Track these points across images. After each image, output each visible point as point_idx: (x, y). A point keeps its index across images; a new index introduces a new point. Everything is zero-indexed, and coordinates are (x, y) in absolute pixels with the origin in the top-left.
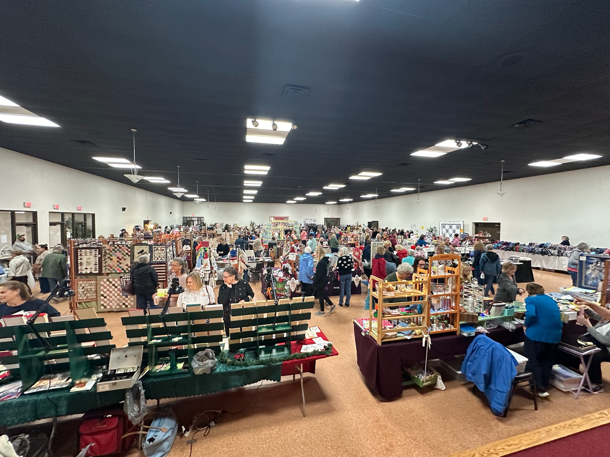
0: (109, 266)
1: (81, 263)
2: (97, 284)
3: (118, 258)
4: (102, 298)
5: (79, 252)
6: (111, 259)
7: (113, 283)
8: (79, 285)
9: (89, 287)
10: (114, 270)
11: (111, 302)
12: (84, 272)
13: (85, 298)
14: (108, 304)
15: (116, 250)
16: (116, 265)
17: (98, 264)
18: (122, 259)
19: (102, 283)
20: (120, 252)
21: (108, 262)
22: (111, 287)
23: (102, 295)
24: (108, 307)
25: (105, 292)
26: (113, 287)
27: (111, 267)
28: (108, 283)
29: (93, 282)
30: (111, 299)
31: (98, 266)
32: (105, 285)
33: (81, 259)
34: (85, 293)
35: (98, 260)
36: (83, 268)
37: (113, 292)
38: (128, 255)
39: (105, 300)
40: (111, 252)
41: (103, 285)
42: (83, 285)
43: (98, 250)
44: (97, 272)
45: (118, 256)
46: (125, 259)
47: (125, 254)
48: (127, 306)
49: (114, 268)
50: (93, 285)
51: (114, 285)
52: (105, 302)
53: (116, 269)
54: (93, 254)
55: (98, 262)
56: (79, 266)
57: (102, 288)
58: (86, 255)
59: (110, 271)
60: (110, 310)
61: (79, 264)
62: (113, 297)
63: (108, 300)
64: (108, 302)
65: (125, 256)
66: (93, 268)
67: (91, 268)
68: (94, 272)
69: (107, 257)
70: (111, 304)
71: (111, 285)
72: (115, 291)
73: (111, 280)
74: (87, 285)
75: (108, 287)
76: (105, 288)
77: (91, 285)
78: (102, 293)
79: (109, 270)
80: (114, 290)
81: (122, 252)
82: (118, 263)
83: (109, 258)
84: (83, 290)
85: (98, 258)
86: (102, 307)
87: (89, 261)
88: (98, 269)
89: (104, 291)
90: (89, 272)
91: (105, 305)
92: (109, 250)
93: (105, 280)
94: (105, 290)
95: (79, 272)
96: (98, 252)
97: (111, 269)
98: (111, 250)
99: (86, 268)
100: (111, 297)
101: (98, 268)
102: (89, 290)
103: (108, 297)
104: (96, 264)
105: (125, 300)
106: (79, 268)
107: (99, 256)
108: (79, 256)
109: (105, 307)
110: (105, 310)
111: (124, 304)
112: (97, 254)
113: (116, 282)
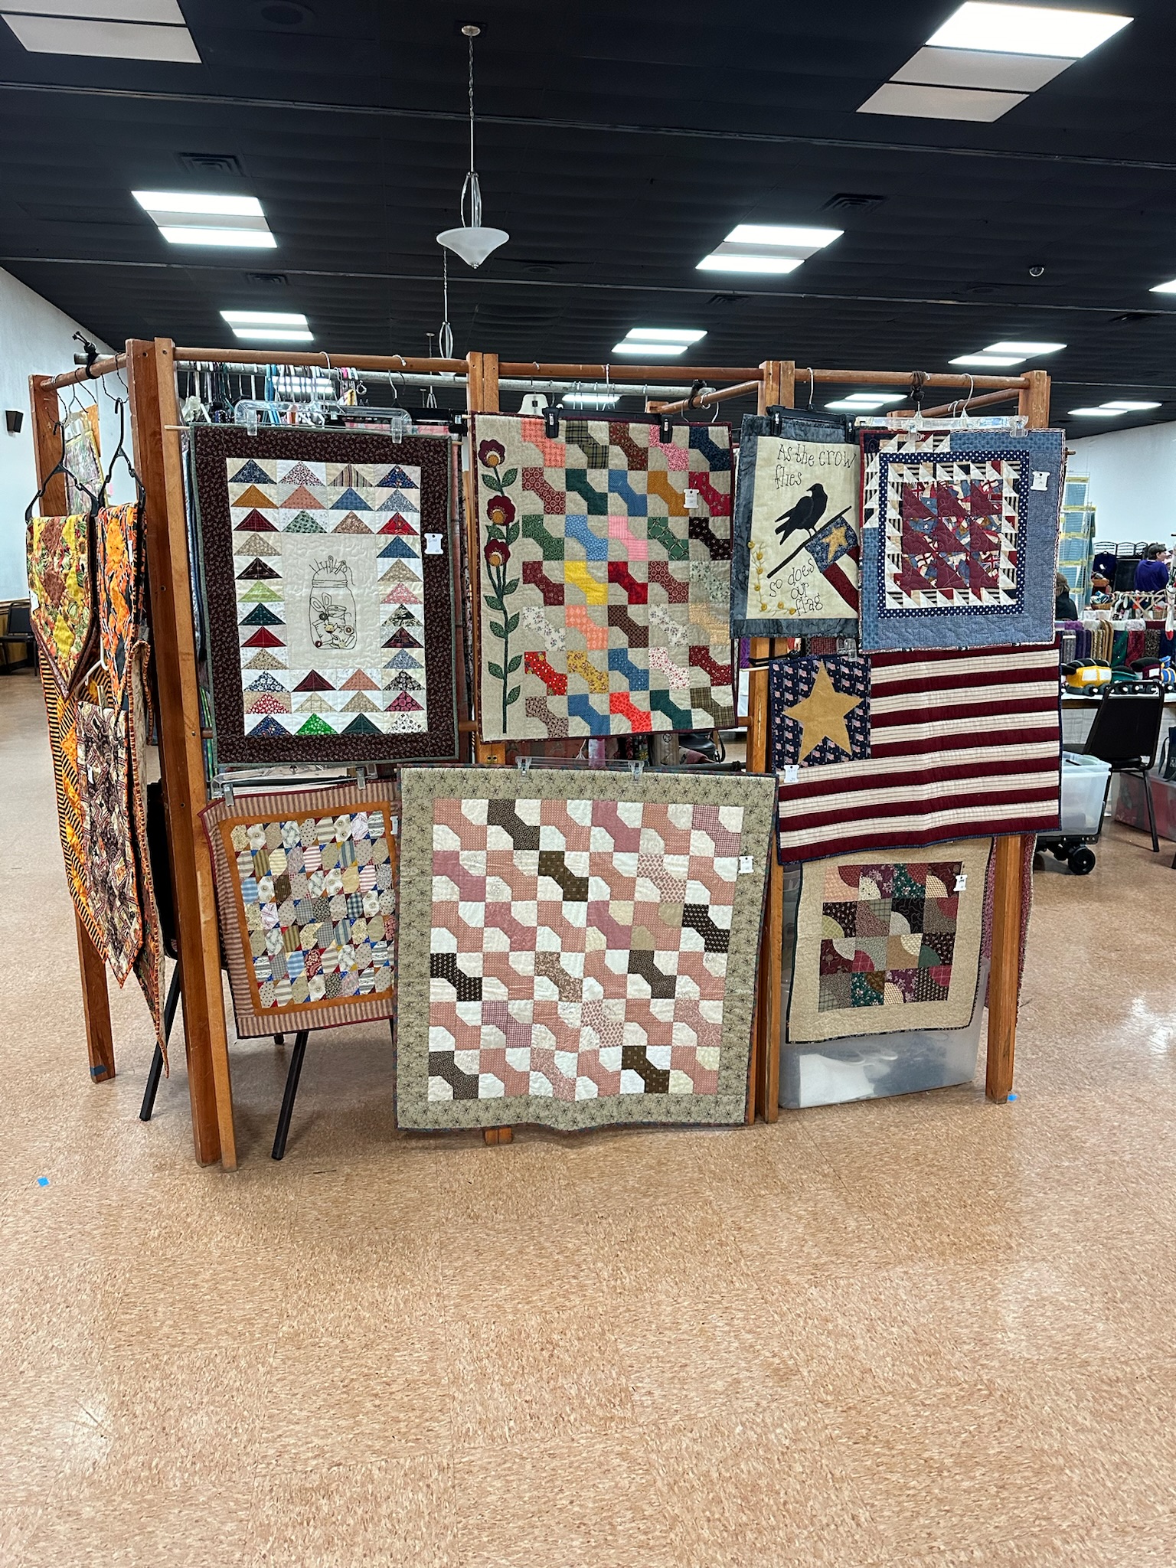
0: (535, 662)
1: (261, 616)
2: (395, 843)
3: (618, 573)
4: (442, 990)
5: (235, 490)
6: (554, 594)
7: (551, 840)
8: (245, 865)
9: (334, 883)
10: (579, 706)
11: (518, 1035)
12: (292, 723)
13: (316, 996)
14: (493, 1061)
15: (598, 480)
16: (598, 659)
17: (417, 633)
18: (655, 590)
19: (444, 839)
20: (636, 507)
21: (529, 618)
22: (524, 890)
23: (443, 966)
24: (490, 1087)
25: (470, 939)
26: (549, 889)
27: (556, 683)
28: (499, 839)
29: (359, 826)
30: (520, 1009)
31: (418, 654)
32: (474, 863)
33: (259, 571)
34: (308, 938)
35: (418, 589)
36: (289, 679)
37: (548, 940)
38: (708, 538)
39: (470, 1012)
40: (554, 503)
41: (448, 864)
42: (278, 863)
43: (414, 473)
44: (417, 721)
45: (615, 554)
46: (678, 593)
47: (679, 527)
48: (656, 1081)
49: (576, 685)
50: (363, 852)
51: (551, 864)
52: (466, 1036)
53: (599, 703)
54: (375, 520)
55: (418, 611)
56: (247, 654)
57: (443, 889)
58: (303, 525)
59: (547, 718)
60: (508, 1118)
61: (246, 633)
62: (545, 989)
63: (496, 1015)
64: (492, 1036)
65: (679, 552)
66: (376, 676)
67: (359, 682)
68: (385, 723)
69: (514, 571)
70: (518, 1058)
71: (527, 862)
72: (562, 928)
73: (528, 811)
74: (312, 859)
75: (498, 890)
76: (473, 890)
77: (345, 856)
78: (442, 942)
79: (536, 708)
80: (550, 915)
81: (656, 506)
82: (619, 638)
83: (532, 573)
84: (288, 913)
85: (416, 566)
86: (439, 1089)
87: (339, 595)
88: (420, 697)
89: (458, 928)
90: (339, 723)
91: (466, 1062)
92: (533, 479)
93: (475, 810)
94: (472, 913)
95: (251, 722)
96: (413, 496)
97: (558, 705)
98: (556, 480)
99: (314, 683)
100: (521, 988)
101: (419, 676)
102: (338, 908)
103: (493, 990)
104: (400, 640)
105: (648, 1022)
106: (248, 677)
107: (434, 545)
108: (239, 539)
109: (465, 1087)
110: (467, 1116)
111: (634, 1058)
112: (414, 520)
113: (577, 838)
